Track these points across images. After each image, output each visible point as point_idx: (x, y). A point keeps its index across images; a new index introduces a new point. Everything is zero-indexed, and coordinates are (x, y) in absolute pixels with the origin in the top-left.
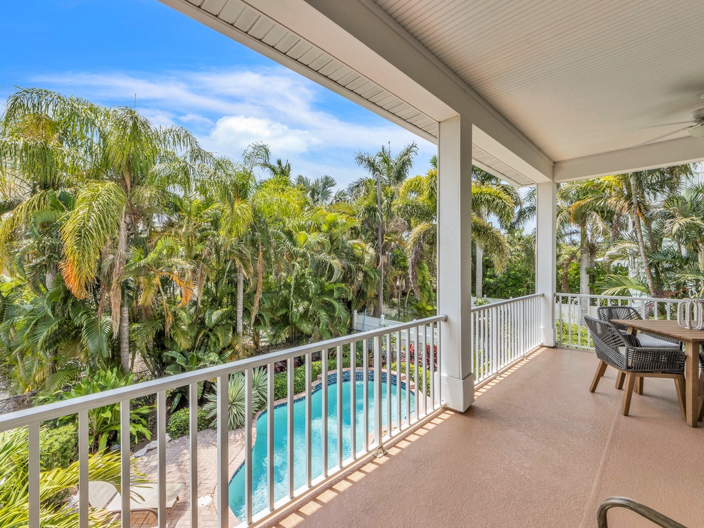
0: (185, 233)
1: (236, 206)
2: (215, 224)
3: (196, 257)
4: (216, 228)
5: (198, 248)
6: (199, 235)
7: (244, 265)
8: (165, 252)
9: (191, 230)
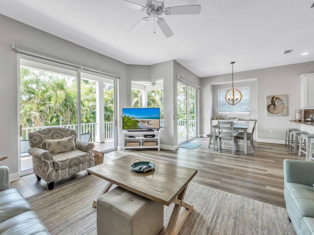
0: (36, 102)
1: (58, 93)
2: (50, 99)
3: (41, 111)
4: (50, 101)
5: (42, 108)
6: (42, 103)
7: (61, 114)
8: (28, 110)
9: (39, 101)
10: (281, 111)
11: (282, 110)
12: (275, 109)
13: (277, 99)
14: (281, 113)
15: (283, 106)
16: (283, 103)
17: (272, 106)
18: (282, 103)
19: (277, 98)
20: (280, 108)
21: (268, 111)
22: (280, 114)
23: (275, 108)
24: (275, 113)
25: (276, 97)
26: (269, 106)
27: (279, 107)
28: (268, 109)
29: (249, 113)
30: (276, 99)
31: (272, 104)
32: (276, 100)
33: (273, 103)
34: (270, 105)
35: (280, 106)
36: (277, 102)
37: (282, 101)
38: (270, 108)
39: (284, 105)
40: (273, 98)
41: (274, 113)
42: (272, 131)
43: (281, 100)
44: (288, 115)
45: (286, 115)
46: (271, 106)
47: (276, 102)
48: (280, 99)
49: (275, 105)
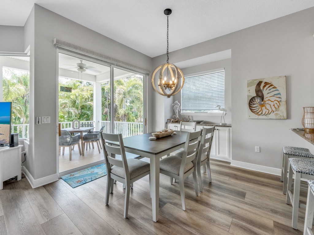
10: (274, 109)
11: (277, 107)
12: (262, 105)
13: (267, 86)
14: (275, 113)
15: (279, 100)
16: (279, 94)
17: (258, 100)
18: (276, 92)
19: (266, 84)
20: (272, 104)
21: (251, 109)
22: (272, 116)
23: (262, 103)
24: (264, 113)
25: (264, 81)
26: (252, 99)
27: (270, 102)
28: (250, 106)
29: (222, 112)
30: (264, 86)
31: (258, 96)
32: (265, 88)
33: (259, 94)
34: (254, 97)
35: (273, 99)
36: (268, 91)
37: (277, 90)
38: (254, 104)
39: (280, 98)
40: (259, 83)
41: (262, 113)
42: (257, 149)
43: (275, 87)
44: (288, 117)
45: (285, 117)
46: (256, 101)
47: (265, 92)
48: (272, 85)
49: (262, 98)
